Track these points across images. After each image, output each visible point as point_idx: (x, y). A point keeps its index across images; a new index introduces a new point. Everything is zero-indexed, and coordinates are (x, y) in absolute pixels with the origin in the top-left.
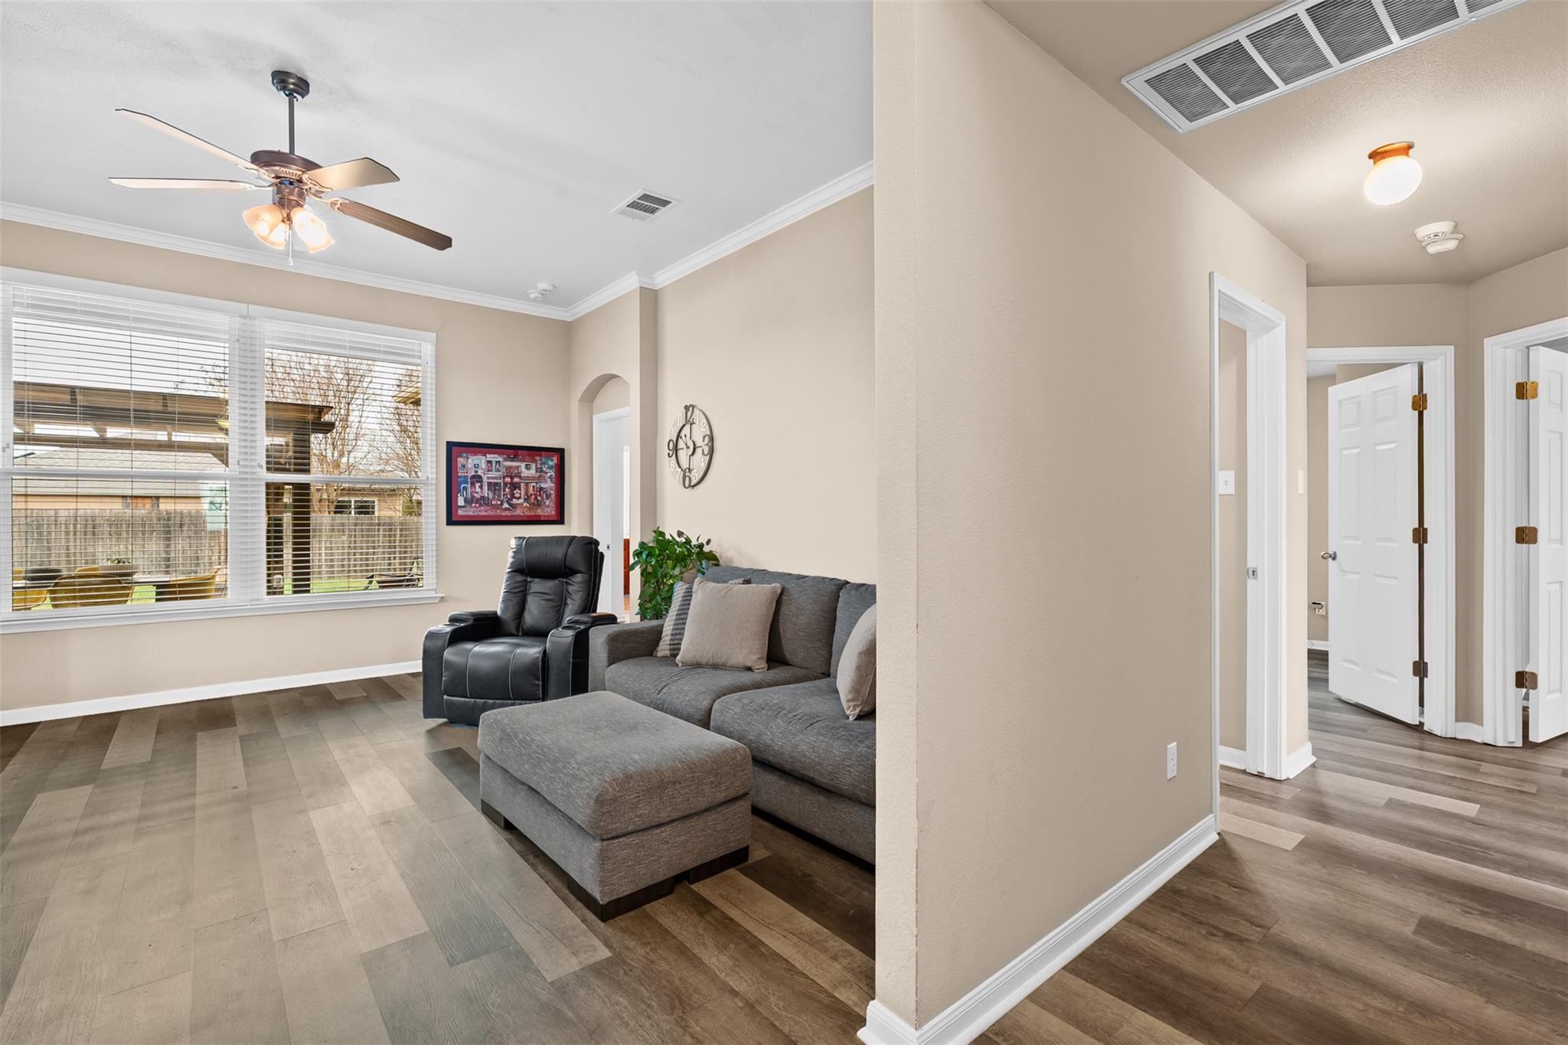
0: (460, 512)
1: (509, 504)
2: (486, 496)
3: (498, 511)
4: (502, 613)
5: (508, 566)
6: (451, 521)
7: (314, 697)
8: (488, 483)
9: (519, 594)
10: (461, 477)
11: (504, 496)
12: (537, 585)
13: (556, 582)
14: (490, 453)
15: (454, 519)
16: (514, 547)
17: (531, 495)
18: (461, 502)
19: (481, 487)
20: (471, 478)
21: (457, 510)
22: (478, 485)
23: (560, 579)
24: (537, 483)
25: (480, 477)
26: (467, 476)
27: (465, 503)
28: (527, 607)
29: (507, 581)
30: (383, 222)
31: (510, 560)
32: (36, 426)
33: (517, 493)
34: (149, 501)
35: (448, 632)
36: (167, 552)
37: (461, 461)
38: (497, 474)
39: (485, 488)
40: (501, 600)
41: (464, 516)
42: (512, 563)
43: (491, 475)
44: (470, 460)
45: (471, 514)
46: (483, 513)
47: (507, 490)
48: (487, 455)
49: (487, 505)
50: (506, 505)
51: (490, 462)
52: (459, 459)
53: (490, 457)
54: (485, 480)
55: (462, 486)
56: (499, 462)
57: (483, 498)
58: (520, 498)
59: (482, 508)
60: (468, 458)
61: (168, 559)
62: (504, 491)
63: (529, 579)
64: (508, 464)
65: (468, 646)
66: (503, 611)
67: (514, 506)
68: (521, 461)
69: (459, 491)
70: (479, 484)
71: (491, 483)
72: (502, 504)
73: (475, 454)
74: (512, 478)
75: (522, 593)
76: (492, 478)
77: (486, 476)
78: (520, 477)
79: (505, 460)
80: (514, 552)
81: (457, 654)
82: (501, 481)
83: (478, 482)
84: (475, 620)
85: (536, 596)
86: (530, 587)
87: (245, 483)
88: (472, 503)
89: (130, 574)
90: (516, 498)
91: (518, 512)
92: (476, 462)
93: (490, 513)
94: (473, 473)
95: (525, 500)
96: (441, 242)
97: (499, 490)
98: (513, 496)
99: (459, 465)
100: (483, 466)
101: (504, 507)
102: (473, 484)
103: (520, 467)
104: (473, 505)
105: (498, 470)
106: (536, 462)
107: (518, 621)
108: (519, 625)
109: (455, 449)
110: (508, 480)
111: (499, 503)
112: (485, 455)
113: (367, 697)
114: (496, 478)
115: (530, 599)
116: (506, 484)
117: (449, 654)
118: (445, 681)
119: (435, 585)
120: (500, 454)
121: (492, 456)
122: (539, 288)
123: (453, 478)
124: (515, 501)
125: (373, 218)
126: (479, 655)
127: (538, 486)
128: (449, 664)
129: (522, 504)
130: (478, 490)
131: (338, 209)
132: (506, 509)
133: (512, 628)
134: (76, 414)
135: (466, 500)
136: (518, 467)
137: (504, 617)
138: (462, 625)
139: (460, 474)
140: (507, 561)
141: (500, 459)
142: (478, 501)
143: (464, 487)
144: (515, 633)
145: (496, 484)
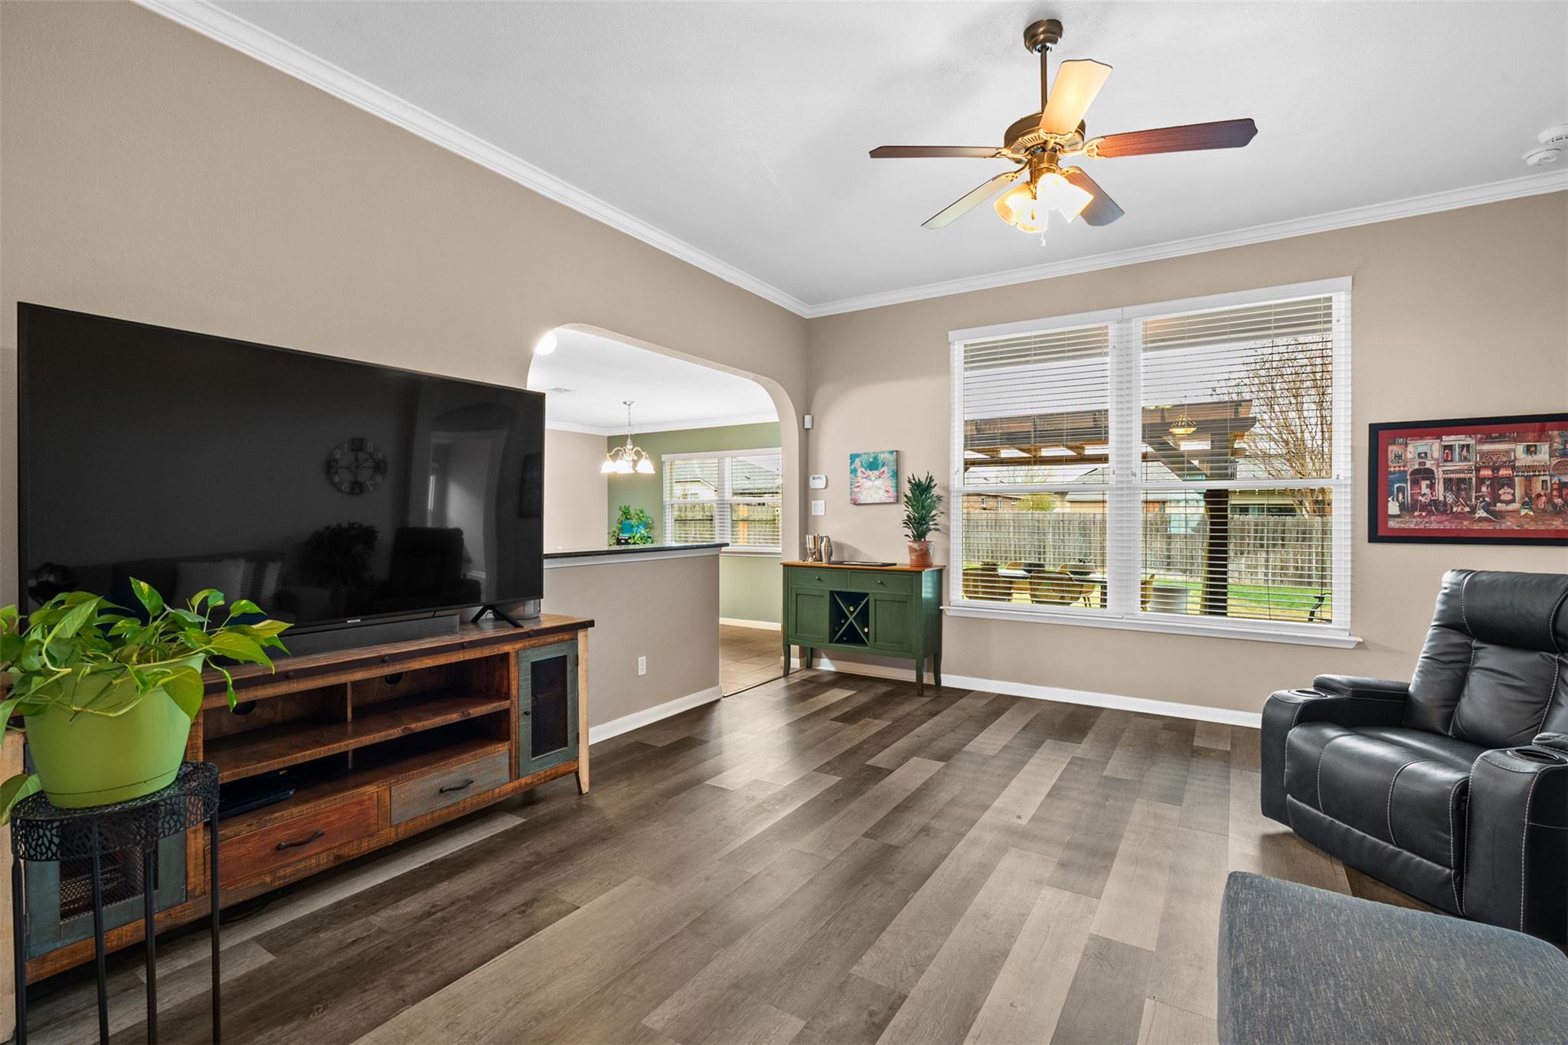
0: (1392, 524)
1: (1487, 511)
2: (1441, 498)
3: (1465, 523)
4: (1416, 690)
5: (1435, 616)
6: (1376, 535)
7: (1175, 733)
8: (1444, 479)
9: (1452, 666)
10: (1394, 473)
11: (1477, 498)
12: (1490, 657)
13: (1535, 657)
14: (1449, 434)
15: (1381, 533)
16: (1447, 585)
17: (1539, 496)
18: (1393, 508)
19: (1431, 487)
20: (1410, 475)
21: (1386, 523)
22: (1424, 484)
23: (1544, 653)
24: (1552, 476)
25: (1431, 471)
26: (1405, 472)
27: (1401, 510)
28: (1466, 692)
29: (1430, 641)
30: (1154, 145)
31: (1438, 607)
32: (1086, 447)
33: (1505, 494)
34: (1157, 505)
35: (1300, 704)
36: (1169, 550)
37: (1393, 450)
38: (1464, 465)
39: (1440, 488)
40: (1417, 669)
41: (1399, 530)
42: (1442, 612)
43: (1450, 467)
44: (1410, 448)
45: (1412, 526)
46: (1435, 526)
47: (1484, 489)
48: (1444, 437)
49: (1444, 512)
50: (1481, 513)
51: (1450, 447)
52: (1390, 448)
53: (1448, 440)
54: (1439, 475)
55: (1396, 486)
56: (1468, 446)
57: (1435, 503)
58: (1513, 501)
59: (1433, 518)
60: (1406, 445)
61: (1169, 557)
62: (1478, 490)
63: (1475, 644)
64: (1486, 447)
65: (1330, 732)
66: (1418, 688)
67: (1500, 516)
68: (1515, 440)
69: (1391, 494)
70: (1428, 482)
71: (1450, 480)
72: (1473, 510)
73: (1421, 437)
74: (1495, 469)
75: (1459, 665)
76: (1452, 472)
77: (1440, 469)
78: (1513, 468)
79: (1480, 442)
80: (1445, 594)
81: (1305, 739)
82: (1473, 476)
83: (1424, 479)
84: (1354, 693)
85: (1486, 675)
86: (1477, 658)
87: (1122, 492)
88: (1413, 511)
89: (1088, 573)
90: (1502, 502)
91: (1509, 524)
92: (1421, 449)
93: (1447, 525)
94: (1417, 467)
95: (1524, 504)
96: (1239, 132)
97: (1468, 490)
98: (1496, 499)
99: (1391, 456)
100: (1436, 455)
101: (1477, 516)
102: (1416, 483)
103: (1514, 451)
104: (1416, 514)
105: (1466, 459)
106: (1551, 440)
107: (1446, 710)
108: (1449, 718)
109: (1380, 435)
110: (1487, 473)
111: (1467, 509)
112: (1439, 437)
113: (1229, 752)
114: (1462, 471)
115: (1475, 679)
116: (1481, 481)
117: (1296, 735)
118: (1287, 773)
119: (1349, 624)
120: (1469, 434)
121: (1453, 437)
122: (1542, 141)
123: (1380, 476)
124: (1500, 506)
125: (1140, 146)
126: (1341, 752)
127: (1555, 480)
128: (1296, 754)
129: (1517, 512)
130: (1425, 490)
131: (1098, 154)
132: (1481, 519)
133: (1436, 718)
134: (1101, 434)
135: (1402, 506)
136: (1507, 452)
137: (1420, 699)
138: (1329, 697)
139: (1392, 469)
140: (1434, 608)
141: (1471, 441)
142: (1424, 507)
143: (1398, 488)
144: (1440, 728)
145: (1463, 480)
